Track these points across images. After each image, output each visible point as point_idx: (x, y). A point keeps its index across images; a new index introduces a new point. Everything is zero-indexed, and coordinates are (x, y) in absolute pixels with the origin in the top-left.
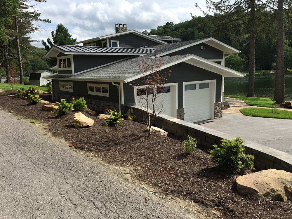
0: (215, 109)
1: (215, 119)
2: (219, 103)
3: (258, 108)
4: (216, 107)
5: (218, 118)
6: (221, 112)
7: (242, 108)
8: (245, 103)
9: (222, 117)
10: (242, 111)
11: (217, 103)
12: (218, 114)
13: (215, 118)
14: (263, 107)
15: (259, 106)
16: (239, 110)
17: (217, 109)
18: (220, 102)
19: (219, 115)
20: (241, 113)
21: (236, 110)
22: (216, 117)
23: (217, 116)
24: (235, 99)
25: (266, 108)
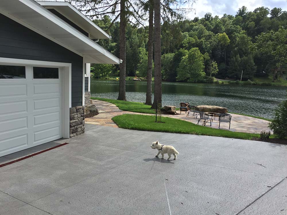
0: (71, 120)
1: (70, 137)
2: (78, 107)
3: (135, 115)
4: (73, 115)
5: (77, 135)
6: (81, 123)
7: (115, 115)
8: (117, 107)
9: (84, 132)
10: (116, 120)
11: (74, 108)
12: (77, 128)
13: (72, 135)
14: (140, 112)
15: (135, 112)
16: (111, 118)
17: (74, 119)
18: (81, 107)
19: (79, 130)
20: (115, 123)
21: (106, 118)
22: (73, 133)
23: (76, 132)
24: (104, 102)
25: (145, 114)
